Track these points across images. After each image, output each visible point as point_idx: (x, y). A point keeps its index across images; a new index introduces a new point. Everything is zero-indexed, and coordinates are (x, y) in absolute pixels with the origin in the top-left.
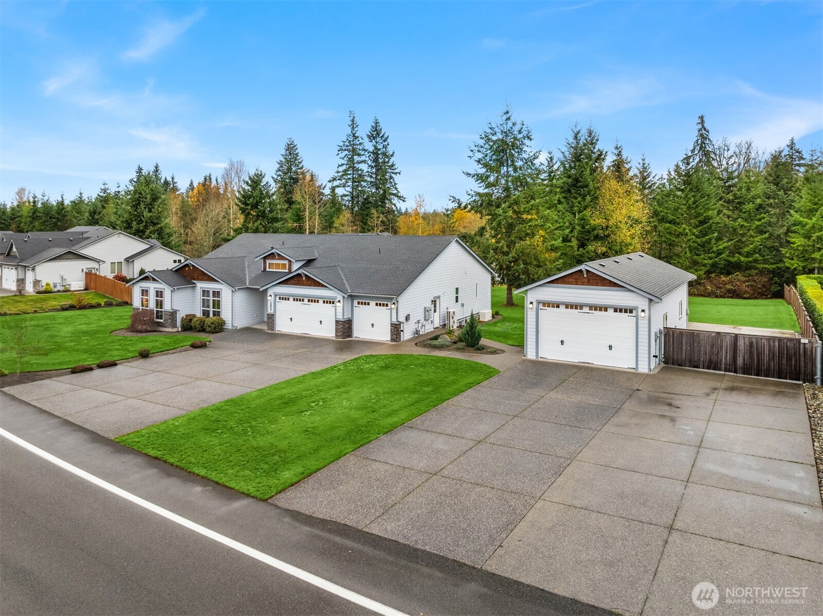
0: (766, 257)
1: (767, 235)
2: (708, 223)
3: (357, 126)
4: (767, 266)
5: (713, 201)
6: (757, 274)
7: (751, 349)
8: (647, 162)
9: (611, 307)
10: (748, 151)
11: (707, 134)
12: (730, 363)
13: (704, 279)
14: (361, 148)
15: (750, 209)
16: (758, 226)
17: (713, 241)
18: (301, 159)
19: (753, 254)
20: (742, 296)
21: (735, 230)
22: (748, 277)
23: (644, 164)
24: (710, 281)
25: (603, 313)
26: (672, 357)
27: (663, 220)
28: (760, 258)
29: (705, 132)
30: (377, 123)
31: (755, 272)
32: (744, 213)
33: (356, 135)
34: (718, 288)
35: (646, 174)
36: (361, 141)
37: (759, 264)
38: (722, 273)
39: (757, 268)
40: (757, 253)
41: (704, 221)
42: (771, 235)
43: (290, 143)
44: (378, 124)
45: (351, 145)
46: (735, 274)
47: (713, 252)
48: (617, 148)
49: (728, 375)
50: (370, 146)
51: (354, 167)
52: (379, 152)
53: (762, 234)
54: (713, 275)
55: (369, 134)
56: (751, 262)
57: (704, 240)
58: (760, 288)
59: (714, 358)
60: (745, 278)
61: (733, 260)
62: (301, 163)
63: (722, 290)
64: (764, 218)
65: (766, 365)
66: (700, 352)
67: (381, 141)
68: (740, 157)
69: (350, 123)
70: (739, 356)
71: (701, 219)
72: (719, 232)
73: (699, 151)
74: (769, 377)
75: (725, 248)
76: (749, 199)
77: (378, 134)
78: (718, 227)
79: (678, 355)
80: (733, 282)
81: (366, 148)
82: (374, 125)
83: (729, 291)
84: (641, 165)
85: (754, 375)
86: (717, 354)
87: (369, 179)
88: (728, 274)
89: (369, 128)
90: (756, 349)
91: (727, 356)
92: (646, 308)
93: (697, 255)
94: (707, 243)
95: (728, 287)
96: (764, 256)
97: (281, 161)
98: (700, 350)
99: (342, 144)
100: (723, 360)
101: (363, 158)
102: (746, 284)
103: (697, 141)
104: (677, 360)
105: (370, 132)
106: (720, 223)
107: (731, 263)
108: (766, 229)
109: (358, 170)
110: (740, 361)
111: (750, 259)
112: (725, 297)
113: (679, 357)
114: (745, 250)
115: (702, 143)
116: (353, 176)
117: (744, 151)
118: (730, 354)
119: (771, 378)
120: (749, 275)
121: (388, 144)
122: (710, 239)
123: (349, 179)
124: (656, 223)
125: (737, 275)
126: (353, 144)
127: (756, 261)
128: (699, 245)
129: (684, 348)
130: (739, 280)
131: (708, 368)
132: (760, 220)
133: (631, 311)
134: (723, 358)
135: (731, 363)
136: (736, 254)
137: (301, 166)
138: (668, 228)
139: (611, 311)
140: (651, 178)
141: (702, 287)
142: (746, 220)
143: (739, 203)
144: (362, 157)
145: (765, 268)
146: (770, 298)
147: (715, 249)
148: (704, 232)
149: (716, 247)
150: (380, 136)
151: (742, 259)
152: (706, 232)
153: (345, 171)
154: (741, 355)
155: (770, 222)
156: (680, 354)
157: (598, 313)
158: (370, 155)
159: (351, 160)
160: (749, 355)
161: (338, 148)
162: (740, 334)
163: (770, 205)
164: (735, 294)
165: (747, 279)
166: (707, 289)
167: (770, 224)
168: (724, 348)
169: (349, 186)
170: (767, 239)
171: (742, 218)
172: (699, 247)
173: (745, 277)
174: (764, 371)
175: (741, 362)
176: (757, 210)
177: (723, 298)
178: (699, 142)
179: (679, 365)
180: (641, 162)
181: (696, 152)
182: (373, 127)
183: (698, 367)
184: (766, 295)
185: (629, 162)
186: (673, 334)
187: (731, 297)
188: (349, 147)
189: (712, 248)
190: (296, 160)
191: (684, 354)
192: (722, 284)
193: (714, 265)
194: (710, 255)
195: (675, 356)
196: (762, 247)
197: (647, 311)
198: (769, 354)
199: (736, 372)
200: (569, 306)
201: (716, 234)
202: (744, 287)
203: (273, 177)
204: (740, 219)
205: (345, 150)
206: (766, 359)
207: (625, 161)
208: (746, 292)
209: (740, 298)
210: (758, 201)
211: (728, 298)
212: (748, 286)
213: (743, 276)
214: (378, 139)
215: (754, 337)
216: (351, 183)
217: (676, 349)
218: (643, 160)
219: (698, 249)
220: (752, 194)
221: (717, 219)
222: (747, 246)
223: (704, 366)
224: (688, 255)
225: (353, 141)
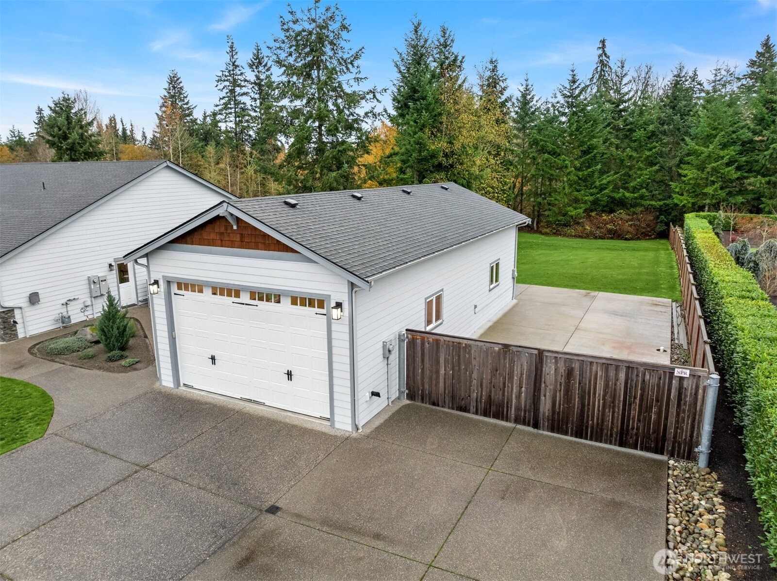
0: (654, 193)
1: (657, 167)
2: (592, 153)
3: (236, 53)
4: (653, 203)
5: (601, 127)
6: (642, 212)
7: (569, 382)
8: (530, 83)
9: (286, 293)
10: (647, 76)
11: (608, 60)
12: (525, 407)
13: (584, 218)
14: (242, 79)
15: (640, 137)
16: (648, 156)
17: (596, 175)
18: (186, 94)
19: (640, 189)
20: (623, 237)
21: (622, 161)
22: (632, 216)
23: (527, 86)
24: (590, 220)
25: (272, 305)
26: (421, 388)
27: (543, 150)
28: (647, 194)
29: (606, 58)
30: (258, 50)
31: (640, 209)
32: (635, 141)
33: (236, 64)
34: (599, 227)
35: (529, 97)
36: (243, 71)
37: (645, 200)
38: (603, 211)
39: (642, 205)
40: (644, 188)
41: (588, 150)
42: (662, 167)
43: (172, 76)
44: (260, 51)
45: (230, 76)
46: (618, 212)
47: (595, 187)
48: (492, 62)
49: (521, 430)
50: (251, 76)
51: (235, 100)
52: (263, 83)
53: (651, 166)
54: (593, 214)
55: (250, 62)
56: (636, 198)
57: (586, 173)
58: (643, 228)
59: (497, 396)
60: (628, 217)
61: (617, 196)
62: (186, 97)
63: (602, 230)
64: (655, 148)
65: (598, 414)
66: (471, 382)
67: (263, 71)
68: (638, 83)
69: (228, 49)
70: (545, 396)
71: (585, 148)
72: (604, 164)
73: (598, 80)
74: (601, 442)
75: (609, 182)
76: (641, 126)
77: (260, 63)
78: (604, 159)
79: (430, 386)
80: (615, 221)
81: (248, 79)
82: (255, 52)
83: (610, 231)
84: (524, 86)
85: (572, 436)
86: (501, 386)
87: (253, 114)
88: (612, 211)
89: (251, 56)
90: (580, 383)
91: (520, 393)
92: (344, 298)
93: (578, 191)
94: (589, 177)
95: (609, 226)
96: (651, 192)
97: (165, 96)
98: (471, 377)
99: (220, 74)
100: (514, 401)
101: (244, 90)
102: (630, 223)
103: (597, 68)
104: (430, 394)
105: (252, 61)
106: (606, 154)
107: (615, 200)
108: (657, 161)
109: (240, 103)
110: (545, 406)
111: (636, 195)
112: (604, 239)
113: (434, 388)
114: (632, 184)
115: (602, 70)
116: (235, 110)
117: (643, 76)
118: (526, 388)
119: (606, 442)
120: (634, 213)
121: (271, 74)
122: (593, 172)
123: (231, 113)
124: (535, 155)
125: (620, 213)
126: (233, 74)
127: (642, 197)
128: (580, 179)
129: (442, 372)
130: (621, 219)
131: (486, 414)
132: (650, 150)
133: (321, 304)
134: (514, 396)
135: (528, 407)
136: (621, 190)
137: (186, 101)
138: (547, 160)
139: (286, 302)
140: (534, 102)
141: (581, 228)
142: (636, 150)
143: (629, 130)
144: (243, 88)
145: (652, 205)
146: (653, 239)
147: (597, 183)
148: (587, 165)
149: (600, 181)
150: (263, 64)
151: (627, 194)
152: (589, 164)
153: (226, 104)
154: (548, 394)
155: (661, 151)
156: (434, 382)
157: (263, 305)
158: (253, 87)
159: (232, 91)
160: (564, 395)
161: (217, 78)
162: (549, 351)
163: (664, 133)
164: (616, 235)
165: (630, 217)
166: (585, 229)
167: (661, 154)
168: (515, 378)
169: (231, 121)
170: (657, 171)
171: (631, 148)
172: (580, 181)
173: (629, 215)
174: (592, 428)
175: (547, 409)
176: (649, 138)
177: (602, 239)
178: (599, 69)
179: (434, 404)
180: (524, 83)
181: (595, 81)
182: (254, 55)
183: (465, 409)
184: (651, 236)
185: (505, 80)
186: (423, 344)
187: (612, 238)
188: (229, 78)
189: (595, 182)
190: (181, 94)
191: (441, 384)
192: (603, 223)
193: (595, 202)
194: (592, 191)
195: (427, 386)
196: (650, 181)
197: (346, 306)
198: (604, 396)
199: (536, 426)
200: (219, 290)
201: (599, 167)
202: (626, 226)
203: (157, 114)
204: (629, 149)
205: (224, 81)
206: (598, 403)
207: (501, 79)
208: (628, 232)
209: (621, 239)
210: (651, 127)
211: (608, 239)
212: (631, 225)
213: (626, 214)
214: (261, 68)
215: (576, 358)
216: (234, 118)
217: (427, 372)
218: (527, 80)
219: (579, 185)
220: (644, 119)
221: (602, 148)
222: (635, 179)
223: (477, 409)
224: (567, 190)
225: (233, 70)
